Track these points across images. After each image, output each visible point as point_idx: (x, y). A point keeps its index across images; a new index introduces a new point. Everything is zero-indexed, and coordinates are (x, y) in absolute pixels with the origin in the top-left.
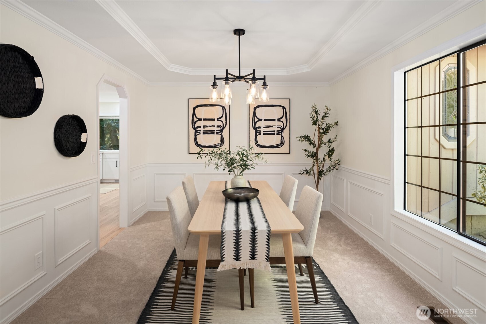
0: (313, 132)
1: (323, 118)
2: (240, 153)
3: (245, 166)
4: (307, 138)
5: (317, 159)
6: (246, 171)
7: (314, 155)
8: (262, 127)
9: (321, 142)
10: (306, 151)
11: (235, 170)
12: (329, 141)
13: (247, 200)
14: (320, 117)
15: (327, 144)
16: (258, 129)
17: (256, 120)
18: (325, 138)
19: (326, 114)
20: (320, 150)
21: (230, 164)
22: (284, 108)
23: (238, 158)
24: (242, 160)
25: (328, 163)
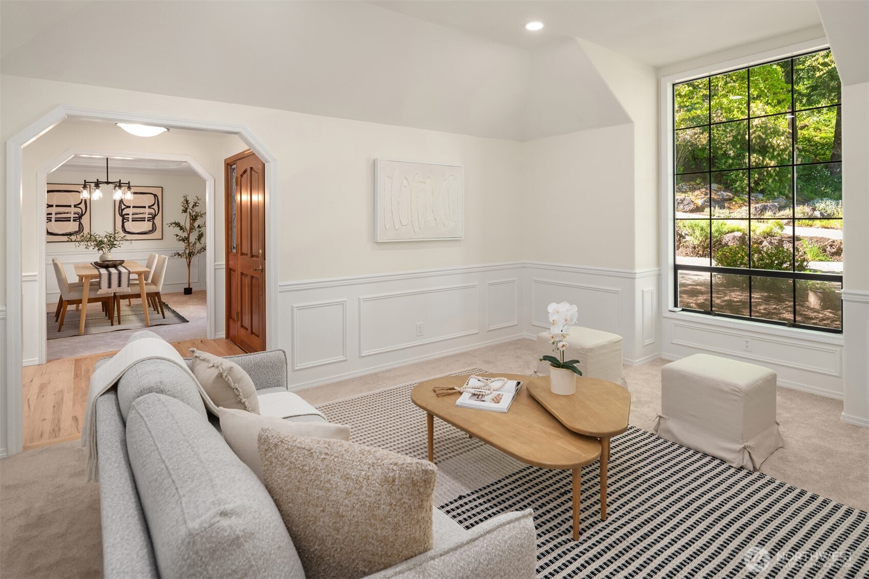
0: (184, 220)
1: (193, 207)
2: (108, 237)
3: (112, 245)
4: (178, 224)
5: (189, 243)
6: (113, 249)
7: (185, 239)
8: (131, 214)
9: (192, 228)
10: (177, 236)
11: (104, 249)
12: (199, 226)
13: (115, 266)
14: (191, 206)
15: (197, 229)
16: (126, 216)
17: (123, 207)
18: (196, 225)
19: (196, 203)
20: (191, 234)
21: (99, 245)
22: (155, 195)
23: (106, 240)
24: (109, 241)
25: (198, 246)
